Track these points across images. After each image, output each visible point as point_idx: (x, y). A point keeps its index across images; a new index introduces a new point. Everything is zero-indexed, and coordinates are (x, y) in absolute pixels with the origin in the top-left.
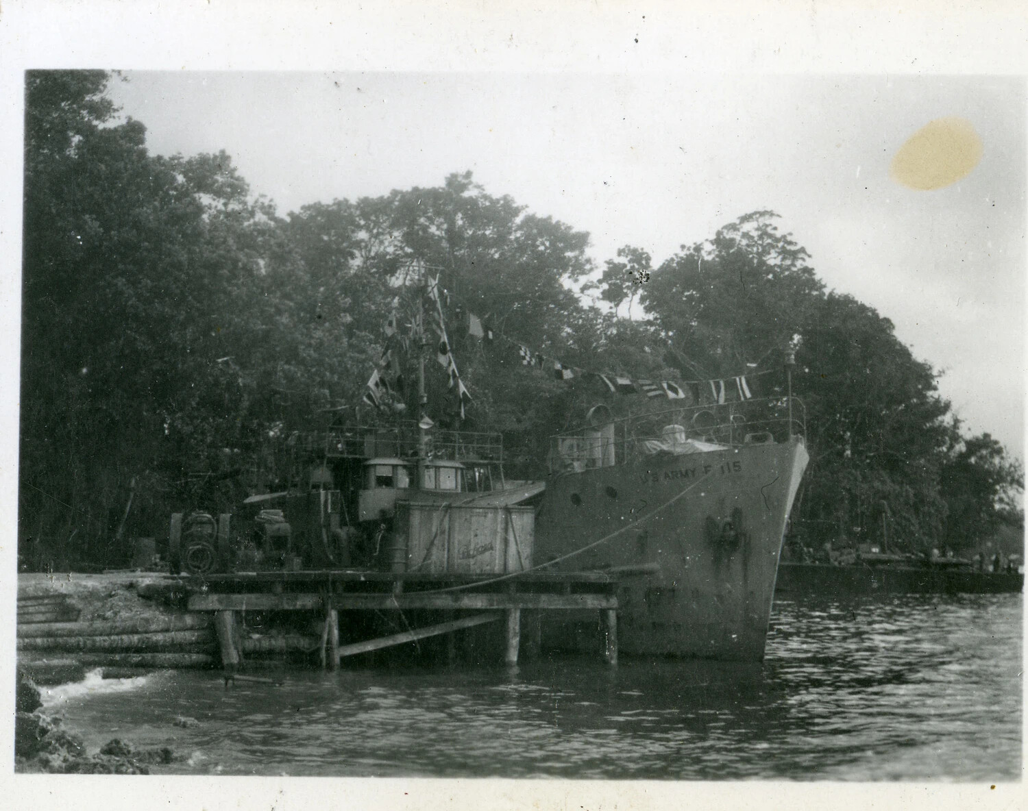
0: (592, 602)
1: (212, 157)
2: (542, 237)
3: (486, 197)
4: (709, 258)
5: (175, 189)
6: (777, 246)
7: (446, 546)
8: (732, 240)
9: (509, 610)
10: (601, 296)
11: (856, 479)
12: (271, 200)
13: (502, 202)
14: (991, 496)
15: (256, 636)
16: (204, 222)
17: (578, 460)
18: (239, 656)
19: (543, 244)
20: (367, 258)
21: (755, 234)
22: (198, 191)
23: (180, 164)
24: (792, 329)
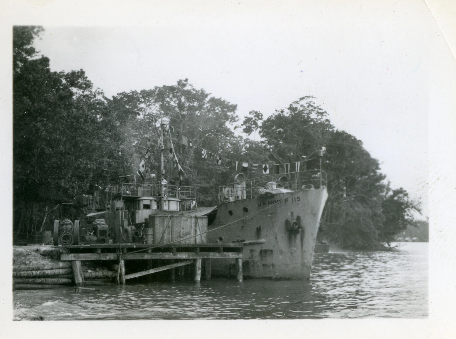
0: (231, 255)
1: (77, 72)
2: (217, 106)
3: (194, 89)
4: (287, 115)
5: (62, 86)
6: (315, 110)
7: (171, 233)
8: (296, 108)
9: (196, 259)
10: (243, 131)
11: (347, 206)
12: (102, 90)
13: (200, 92)
14: (404, 213)
15: (89, 271)
16: (74, 99)
17: (231, 196)
18: (83, 280)
19: (218, 109)
20: (145, 115)
21: (306, 105)
22: (71, 87)
23: (64, 75)
24: (321, 145)
